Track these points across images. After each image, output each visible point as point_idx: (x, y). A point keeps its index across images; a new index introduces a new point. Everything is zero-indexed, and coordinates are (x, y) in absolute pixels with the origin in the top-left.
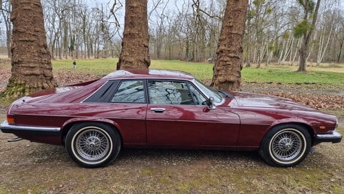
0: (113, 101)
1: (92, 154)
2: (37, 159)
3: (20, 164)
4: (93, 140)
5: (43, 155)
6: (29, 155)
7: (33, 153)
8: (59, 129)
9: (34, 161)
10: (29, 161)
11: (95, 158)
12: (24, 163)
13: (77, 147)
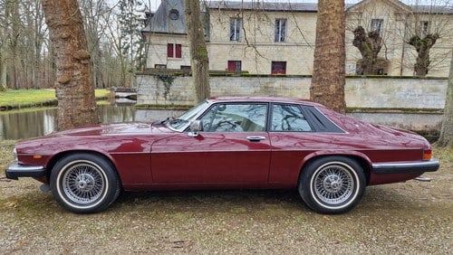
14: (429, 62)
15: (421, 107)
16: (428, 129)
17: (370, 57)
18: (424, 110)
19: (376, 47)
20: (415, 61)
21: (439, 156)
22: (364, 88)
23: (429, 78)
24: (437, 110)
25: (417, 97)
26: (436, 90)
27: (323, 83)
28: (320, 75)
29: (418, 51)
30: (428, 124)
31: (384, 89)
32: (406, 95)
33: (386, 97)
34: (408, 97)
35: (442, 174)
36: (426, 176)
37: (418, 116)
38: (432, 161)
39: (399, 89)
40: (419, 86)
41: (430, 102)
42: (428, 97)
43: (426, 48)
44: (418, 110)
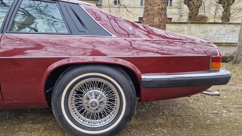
14: (230, 14)
15: (224, 41)
16: (228, 56)
17: (194, 11)
18: (226, 43)
19: (198, 5)
20: (222, 14)
21: (233, 70)
22: (189, 30)
23: (230, 24)
24: (234, 43)
25: (222, 35)
26: (234, 31)
27: (149, 17)
28: (148, 10)
29: (224, 7)
30: (228, 52)
31: (202, 31)
32: (215, 34)
33: (203, 36)
34: (216, 35)
35: (235, 84)
36: (214, 90)
37: (222, 47)
38: (223, 72)
39: (211, 30)
40: (223, 29)
41: (229, 39)
42: (229, 35)
43: (229, 5)
44: (222, 43)
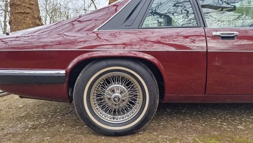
0: (144, 26)
1: (115, 112)
2: (31, 124)
3: (5, 132)
4: (117, 91)
5: (39, 117)
6: (20, 119)
7: (27, 115)
8: (63, 72)
9: (27, 127)
10: (19, 127)
11: (120, 119)
12: (11, 130)
13: (92, 103)
